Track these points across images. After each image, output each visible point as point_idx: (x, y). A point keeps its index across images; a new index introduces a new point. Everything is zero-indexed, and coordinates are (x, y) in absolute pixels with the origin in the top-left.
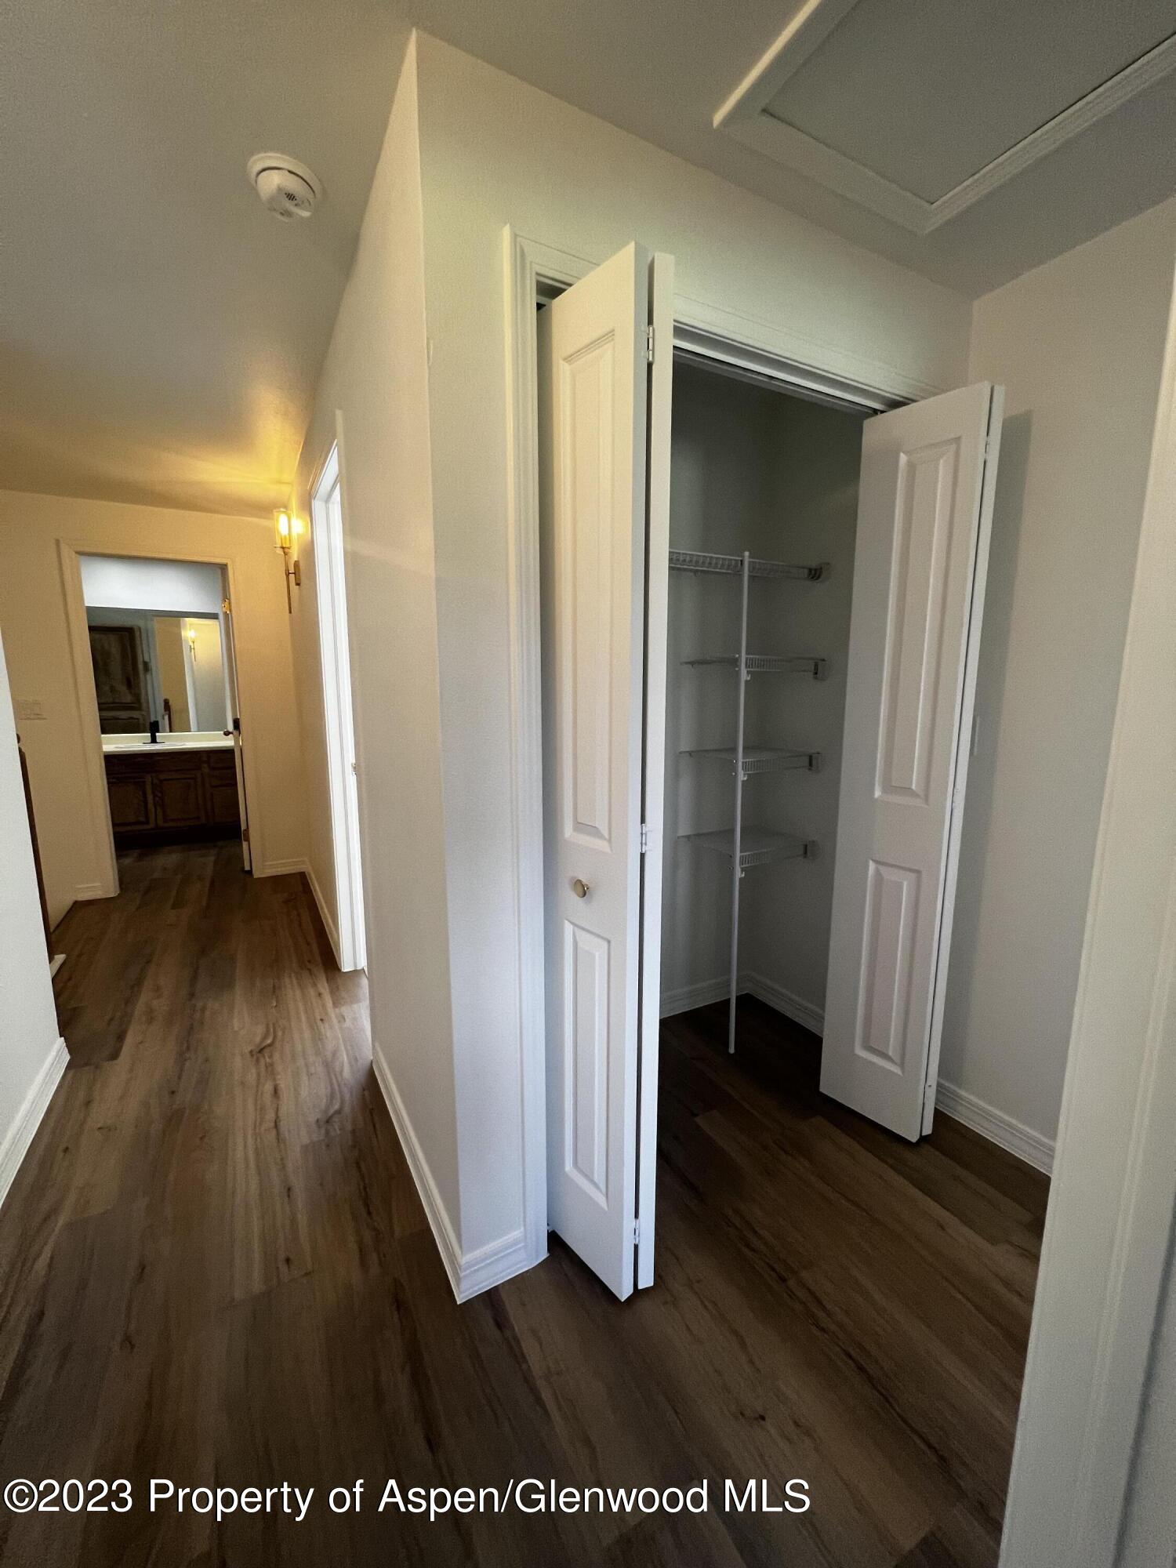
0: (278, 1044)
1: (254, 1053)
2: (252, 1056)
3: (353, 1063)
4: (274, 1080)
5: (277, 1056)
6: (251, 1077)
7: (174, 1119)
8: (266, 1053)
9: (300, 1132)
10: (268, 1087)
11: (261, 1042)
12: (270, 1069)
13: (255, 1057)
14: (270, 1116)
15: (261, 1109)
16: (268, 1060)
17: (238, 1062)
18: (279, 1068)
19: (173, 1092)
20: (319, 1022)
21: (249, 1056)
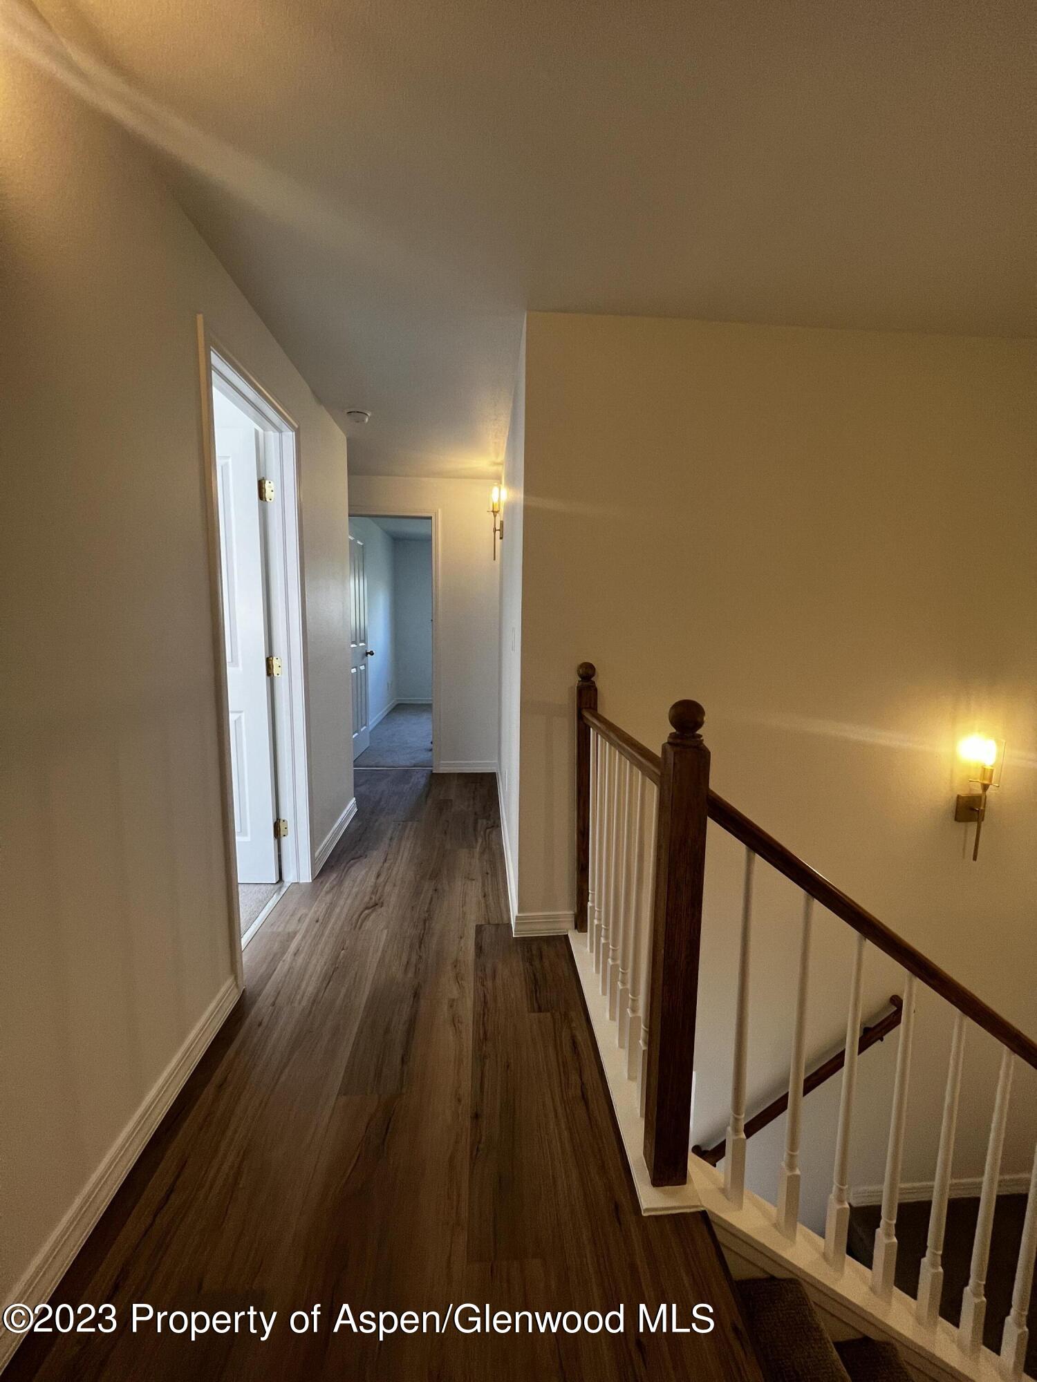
0: (363, 906)
1: (380, 905)
2: (382, 903)
3: (324, 882)
4: (376, 883)
5: (367, 899)
6: (388, 889)
7: (435, 875)
8: (371, 905)
9: (376, 856)
10: (381, 879)
11: (372, 912)
12: (375, 891)
13: (381, 900)
14: (386, 865)
15: (389, 870)
16: (374, 897)
17: (393, 899)
18: (369, 889)
19: (436, 890)
20: (320, 921)
21: (385, 904)
